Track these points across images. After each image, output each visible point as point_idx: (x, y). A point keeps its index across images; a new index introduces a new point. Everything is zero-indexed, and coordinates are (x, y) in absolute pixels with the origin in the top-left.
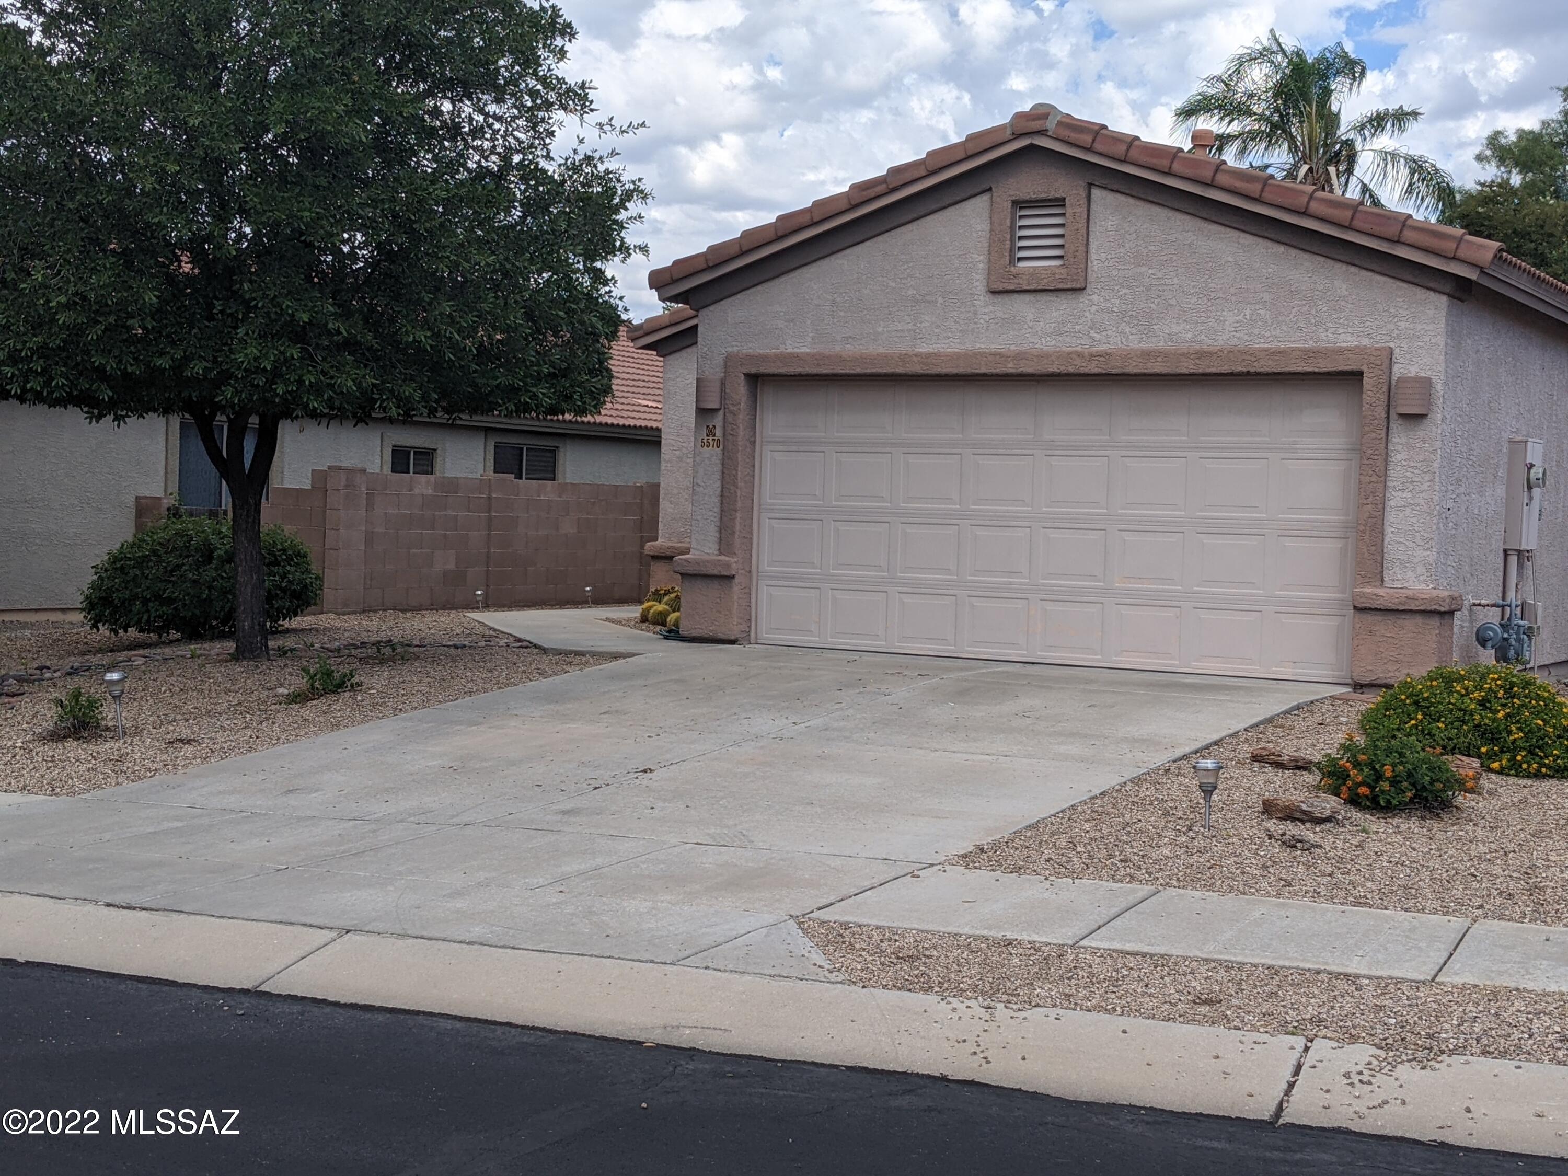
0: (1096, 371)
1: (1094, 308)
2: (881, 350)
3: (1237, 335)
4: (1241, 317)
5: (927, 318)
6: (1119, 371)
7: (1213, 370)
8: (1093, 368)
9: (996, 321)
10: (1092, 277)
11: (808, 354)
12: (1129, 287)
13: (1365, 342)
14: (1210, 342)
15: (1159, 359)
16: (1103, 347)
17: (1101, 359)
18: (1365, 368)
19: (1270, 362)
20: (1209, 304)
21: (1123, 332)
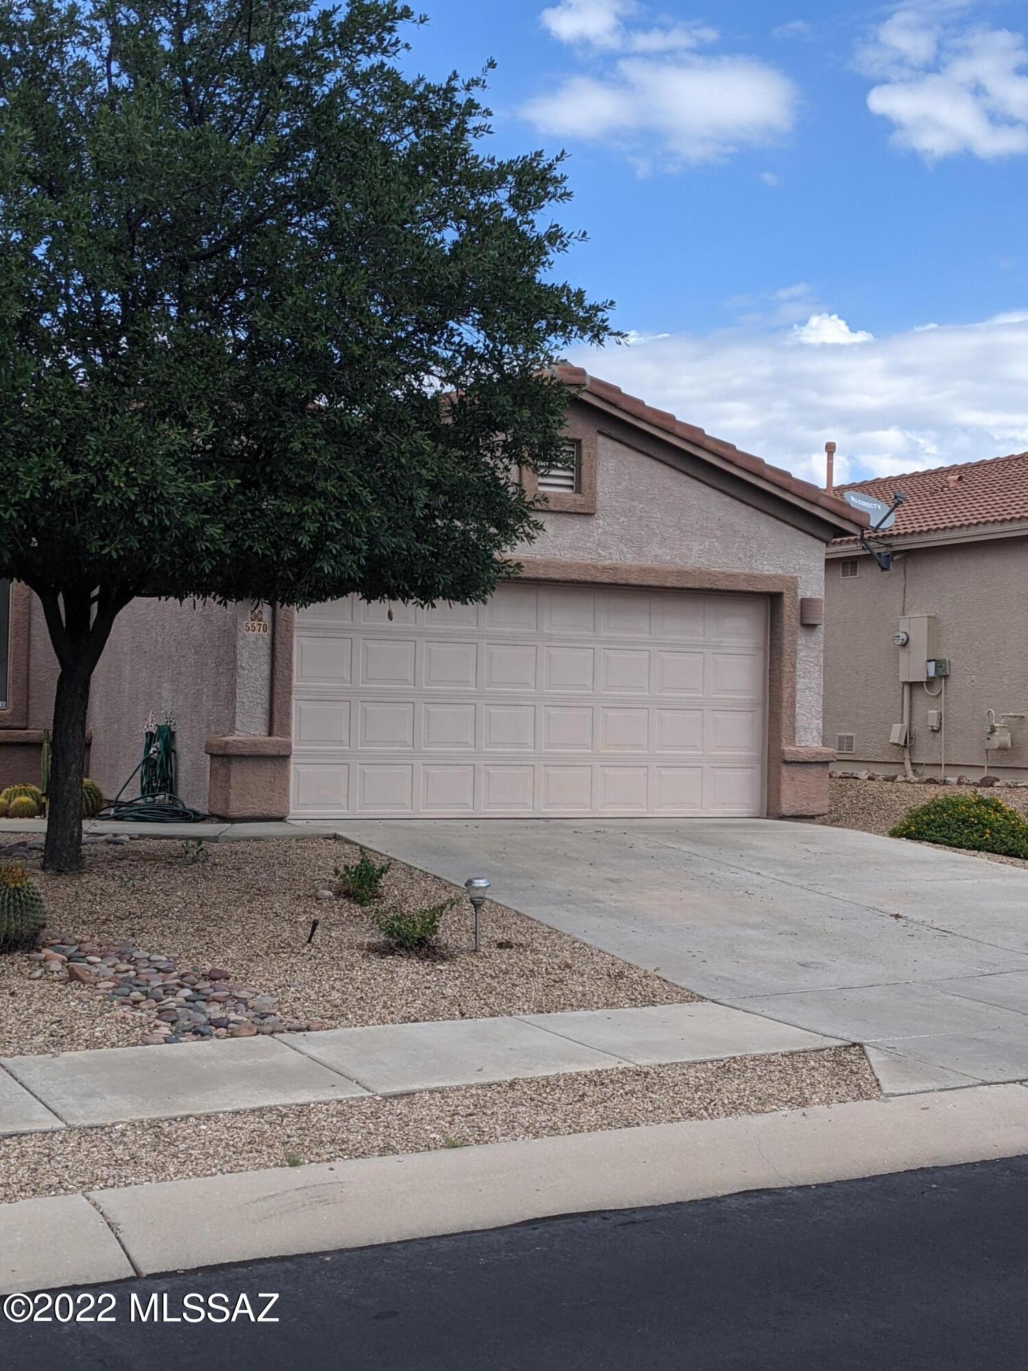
0: (607, 580)
1: (600, 531)
3: (701, 560)
4: (702, 547)
6: (623, 582)
7: (689, 585)
8: (605, 578)
10: (599, 506)
12: (626, 516)
13: (780, 572)
14: (683, 564)
15: (651, 575)
16: (607, 562)
17: (611, 570)
18: (785, 591)
20: (682, 535)
21: (621, 552)
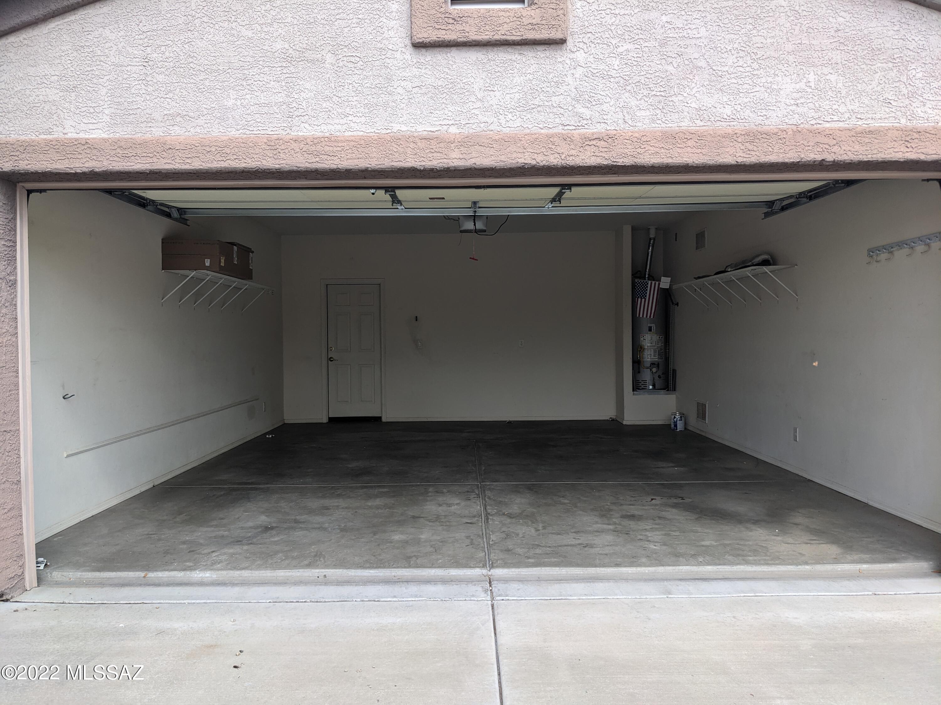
1: (579, 72)
2: (233, 133)
3: (800, 110)
4: (802, 85)
5: (308, 86)
8: (589, 158)
9: (424, 90)
10: (574, 26)
11: (105, 140)
12: (633, 41)
14: (759, 120)
15: (690, 143)
16: (599, 129)
17: (602, 143)
19: (857, 147)
20: (756, 66)
21: (625, 107)
